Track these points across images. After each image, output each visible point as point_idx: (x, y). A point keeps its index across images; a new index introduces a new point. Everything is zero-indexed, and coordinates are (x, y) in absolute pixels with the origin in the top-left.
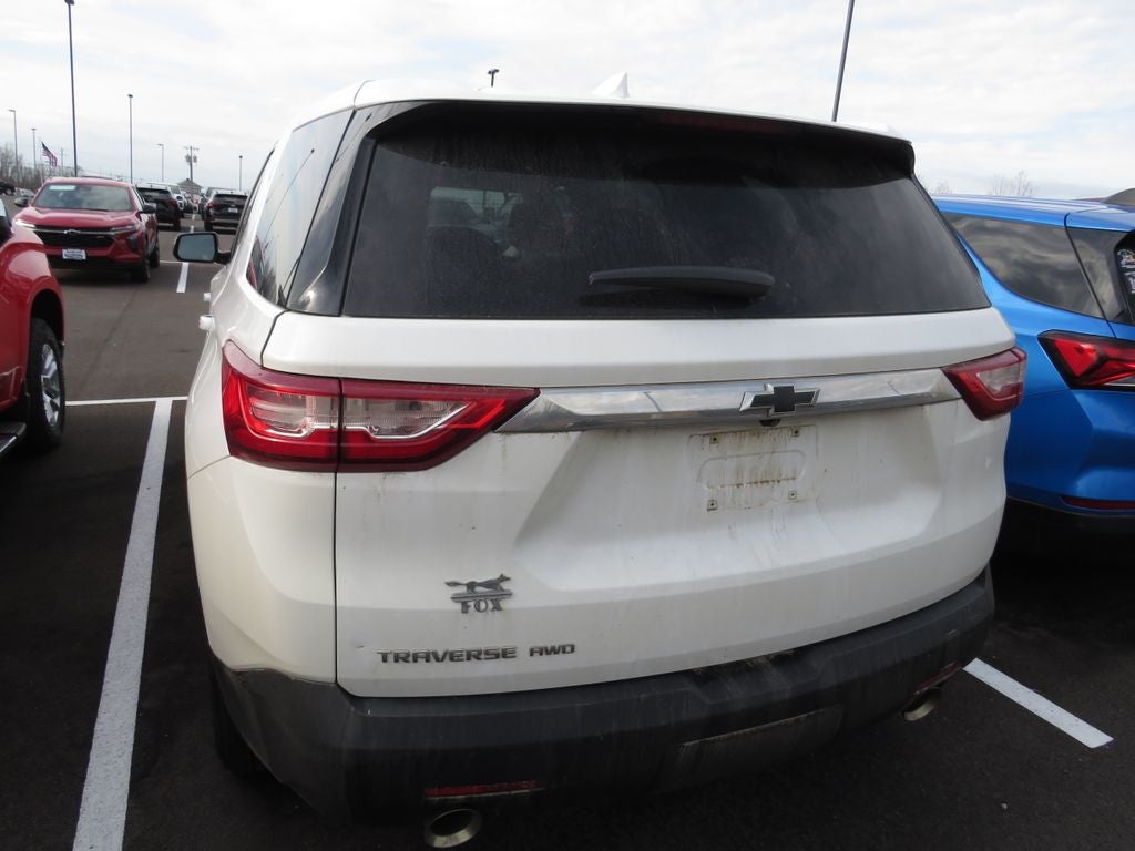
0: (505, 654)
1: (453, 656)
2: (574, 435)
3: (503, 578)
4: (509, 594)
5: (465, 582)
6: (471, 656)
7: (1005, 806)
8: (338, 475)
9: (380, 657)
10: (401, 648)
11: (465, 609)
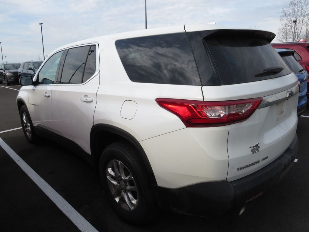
0: (258, 162)
1: (250, 165)
2: (269, 107)
3: (258, 144)
4: (259, 147)
5: (252, 146)
6: (253, 164)
7: (294, 177)
8: (229, 125)
9: (237, 170)
10: (241, 166)
11: (253, 153)
